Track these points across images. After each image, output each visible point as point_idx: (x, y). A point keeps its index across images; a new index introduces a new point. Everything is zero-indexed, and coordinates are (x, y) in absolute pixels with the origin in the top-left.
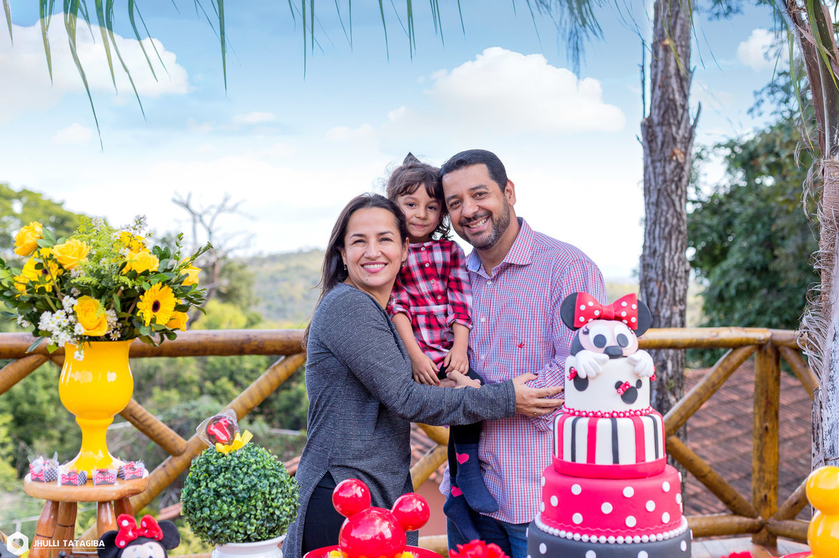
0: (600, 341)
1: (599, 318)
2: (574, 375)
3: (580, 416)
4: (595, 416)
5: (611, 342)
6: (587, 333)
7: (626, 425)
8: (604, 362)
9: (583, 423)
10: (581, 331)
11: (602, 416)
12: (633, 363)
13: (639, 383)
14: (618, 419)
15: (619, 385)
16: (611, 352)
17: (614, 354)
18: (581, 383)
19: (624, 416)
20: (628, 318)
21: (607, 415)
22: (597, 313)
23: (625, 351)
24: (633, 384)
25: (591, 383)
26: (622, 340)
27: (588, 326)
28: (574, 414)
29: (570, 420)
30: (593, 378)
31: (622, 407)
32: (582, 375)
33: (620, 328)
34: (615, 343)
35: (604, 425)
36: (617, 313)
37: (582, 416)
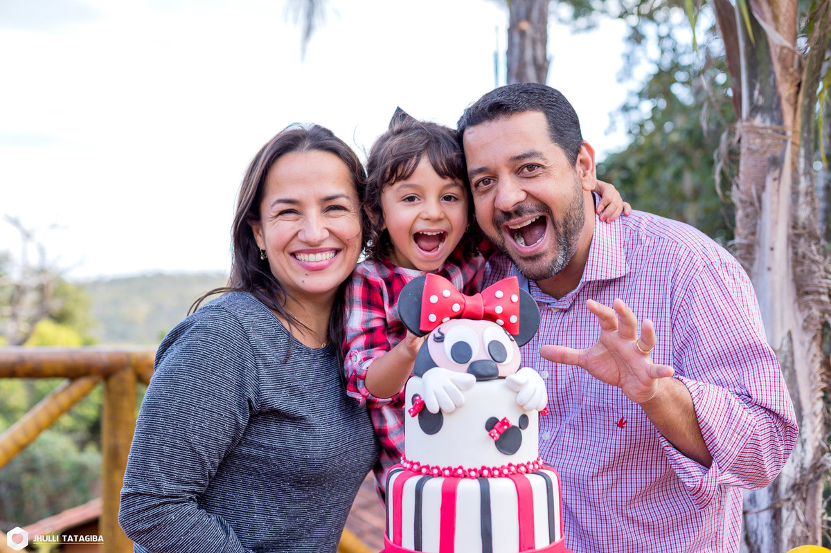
0: (461, 352)
1: (459, 316)
2: (421, 409)
3: (429, 475)
4: (454, 474)
5: (479, 354)
6: (440, 339)
7: (503, 490)
8: (467, 386)
9: (434, 486)
10: (431, 336)
11: (466, 475)
12: (515, 388)
13: (524, 420)
14: (491, 480)
15: (491, 424)
16: (479, 370)
17: (484, 374)
18: (431, 422)
19: (500, 475)
20: (506, 316)
21: (473, 473)
22: (456, 308)
23: (502, 370)
24: (514, 421)
25: (447, 420)
26: (496, 350)
27: (443, 328)
28: (419, 472)
29: (412, 482)
30: (450, 413)
31: (497, 459)
32: (433, 408)
33: (493, 331)
34: (485, 356)
35: (468, 490)
36: (489, 308)
37: (433, 476)
